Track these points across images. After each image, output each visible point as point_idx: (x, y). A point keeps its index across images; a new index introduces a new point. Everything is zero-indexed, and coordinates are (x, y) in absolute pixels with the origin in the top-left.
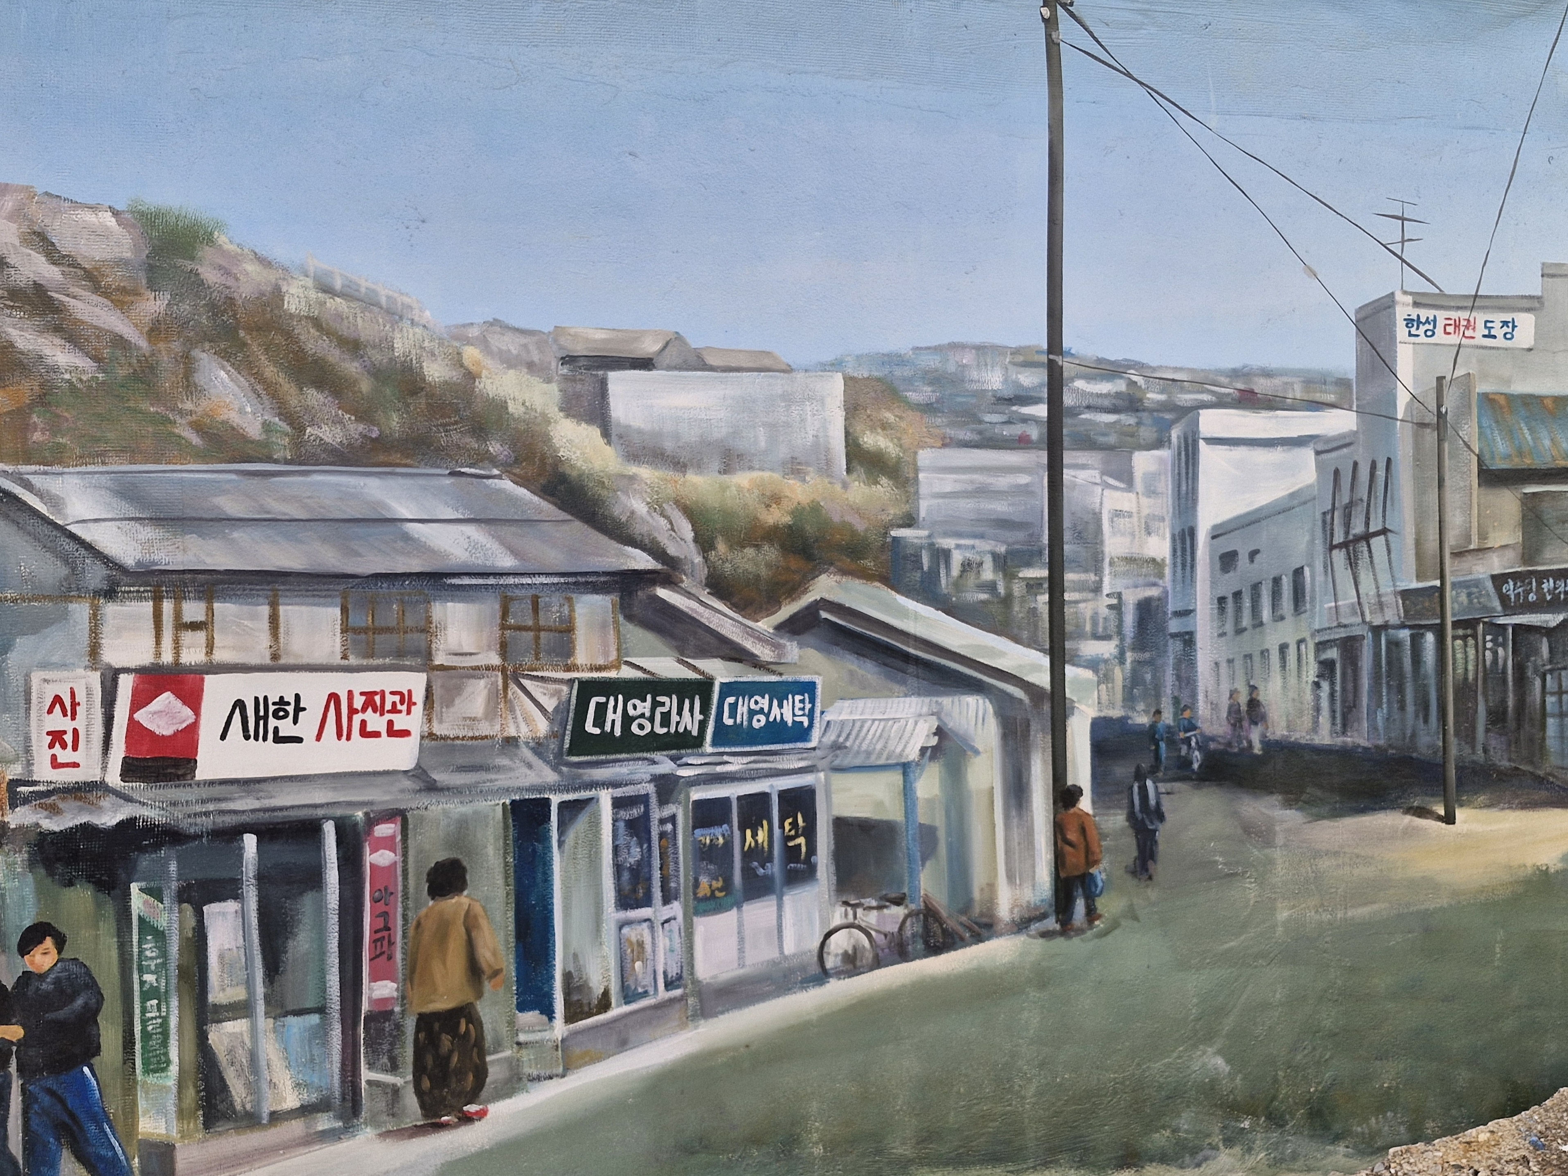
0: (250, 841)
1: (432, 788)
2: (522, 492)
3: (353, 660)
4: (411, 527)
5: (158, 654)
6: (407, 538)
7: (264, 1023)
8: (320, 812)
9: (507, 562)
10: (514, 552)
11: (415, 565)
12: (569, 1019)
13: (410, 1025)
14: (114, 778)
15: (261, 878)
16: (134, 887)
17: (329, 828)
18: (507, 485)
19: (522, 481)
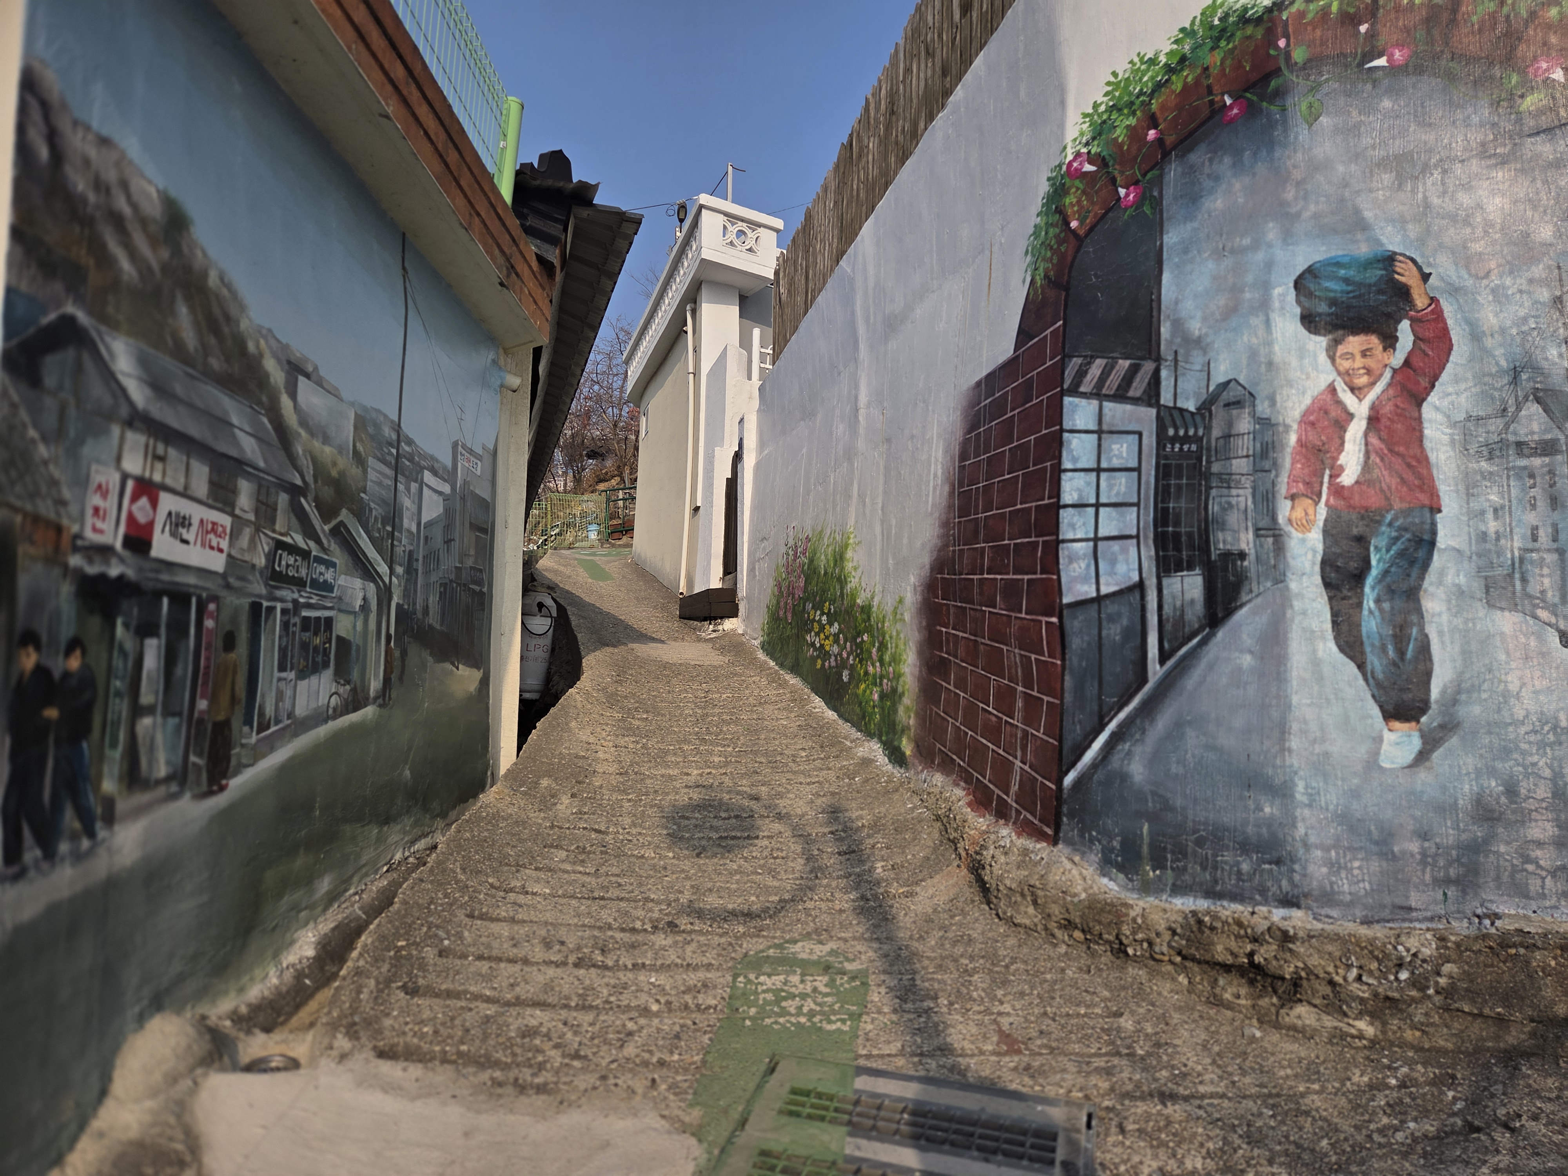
0: (165, 601)
1: (228, 586)
2: (269, 426)
3: (210, 502)
4: (237, 431)
5: (144, 469)
6: (234, 437)
7: (159, 719)
8: (192, 590)
9: (262, 464)
10: (265, 461)
11: (233, 453)
12: (258, 733)
13: (209, 727)
14: (118, 545)
15: (169, 626)
16: (119, 622)
17: (194, 600)
18: (265, 420)
19: (271, 422)
